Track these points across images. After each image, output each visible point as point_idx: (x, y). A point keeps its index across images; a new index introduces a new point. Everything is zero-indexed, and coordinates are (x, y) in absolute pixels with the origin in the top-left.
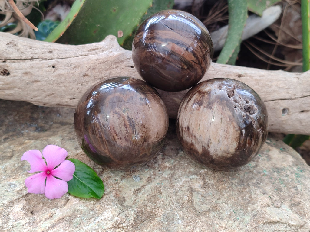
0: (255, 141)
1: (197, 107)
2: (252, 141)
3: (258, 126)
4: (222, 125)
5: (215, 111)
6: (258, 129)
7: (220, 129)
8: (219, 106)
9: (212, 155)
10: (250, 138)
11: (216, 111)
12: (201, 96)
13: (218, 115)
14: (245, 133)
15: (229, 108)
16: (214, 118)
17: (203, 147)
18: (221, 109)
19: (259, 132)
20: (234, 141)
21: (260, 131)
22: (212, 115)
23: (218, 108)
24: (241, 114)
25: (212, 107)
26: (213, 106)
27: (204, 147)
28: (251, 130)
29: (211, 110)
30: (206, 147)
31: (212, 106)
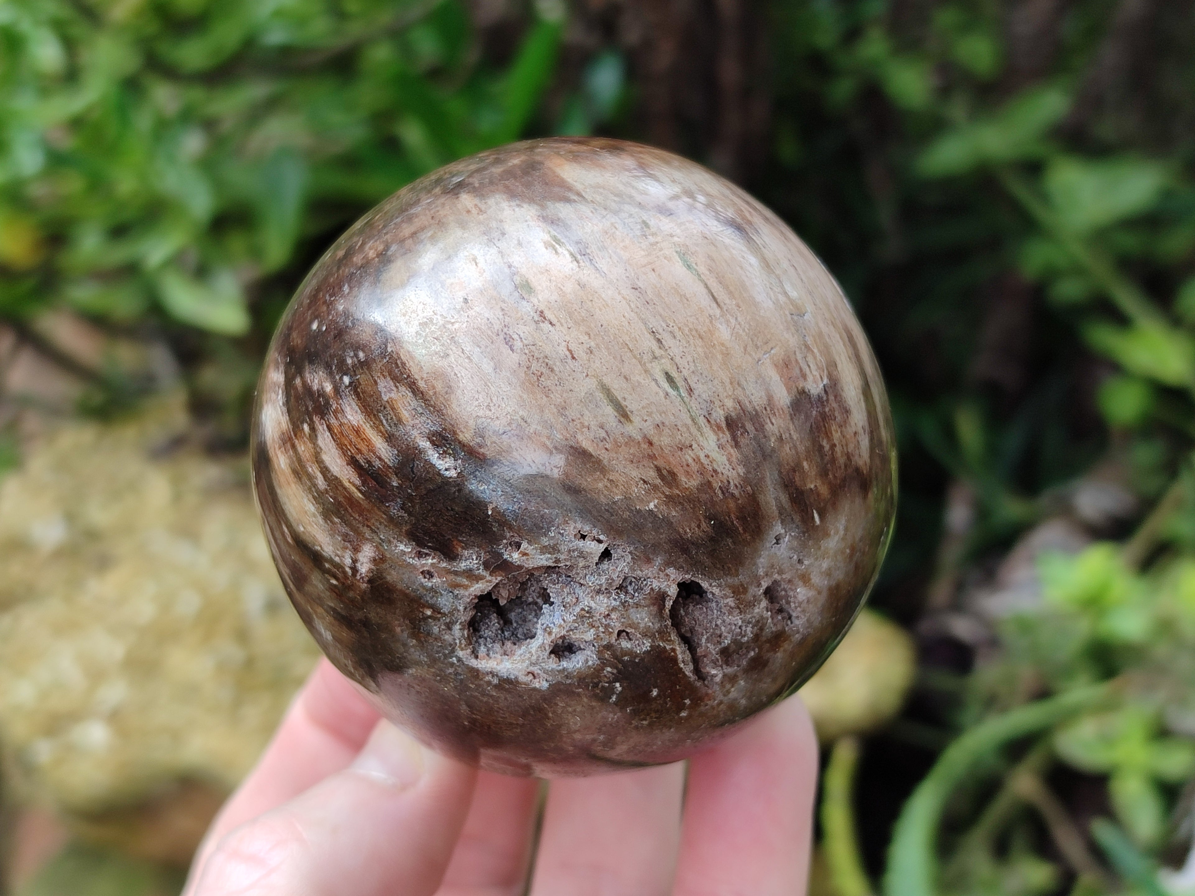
0: (333, 482)
1: (804, 376)
2: (353, 462)
3: (392, 576)
4: (591, 384)
5: (699, 429)
6: (379, 561)
7: (580, 353)
8: (702, 471)
9: (491, 201)
10: (377, 463)
11: (693, 430)
12: (833, 460)
13: (658, 419)
14: (427, 462)
15: (639, 511)
16: (666, 386)
17: (575, 198)
18: (677, 470)
19: (356, 550)
20: (444, 363)
21: (355, 561)
22: (690, 390)
23: (697, 460)
24: (545, 541)
25: (734, 438)
26: (733, 452)
27: (567, 200)
28: (410, 514)
29: (719, 415)
30: (560, 206)
31: (737, 445)
